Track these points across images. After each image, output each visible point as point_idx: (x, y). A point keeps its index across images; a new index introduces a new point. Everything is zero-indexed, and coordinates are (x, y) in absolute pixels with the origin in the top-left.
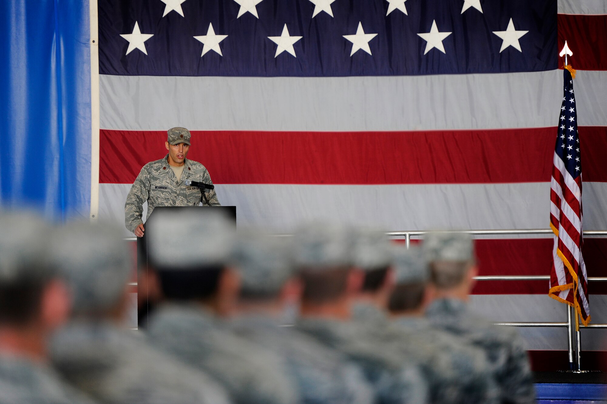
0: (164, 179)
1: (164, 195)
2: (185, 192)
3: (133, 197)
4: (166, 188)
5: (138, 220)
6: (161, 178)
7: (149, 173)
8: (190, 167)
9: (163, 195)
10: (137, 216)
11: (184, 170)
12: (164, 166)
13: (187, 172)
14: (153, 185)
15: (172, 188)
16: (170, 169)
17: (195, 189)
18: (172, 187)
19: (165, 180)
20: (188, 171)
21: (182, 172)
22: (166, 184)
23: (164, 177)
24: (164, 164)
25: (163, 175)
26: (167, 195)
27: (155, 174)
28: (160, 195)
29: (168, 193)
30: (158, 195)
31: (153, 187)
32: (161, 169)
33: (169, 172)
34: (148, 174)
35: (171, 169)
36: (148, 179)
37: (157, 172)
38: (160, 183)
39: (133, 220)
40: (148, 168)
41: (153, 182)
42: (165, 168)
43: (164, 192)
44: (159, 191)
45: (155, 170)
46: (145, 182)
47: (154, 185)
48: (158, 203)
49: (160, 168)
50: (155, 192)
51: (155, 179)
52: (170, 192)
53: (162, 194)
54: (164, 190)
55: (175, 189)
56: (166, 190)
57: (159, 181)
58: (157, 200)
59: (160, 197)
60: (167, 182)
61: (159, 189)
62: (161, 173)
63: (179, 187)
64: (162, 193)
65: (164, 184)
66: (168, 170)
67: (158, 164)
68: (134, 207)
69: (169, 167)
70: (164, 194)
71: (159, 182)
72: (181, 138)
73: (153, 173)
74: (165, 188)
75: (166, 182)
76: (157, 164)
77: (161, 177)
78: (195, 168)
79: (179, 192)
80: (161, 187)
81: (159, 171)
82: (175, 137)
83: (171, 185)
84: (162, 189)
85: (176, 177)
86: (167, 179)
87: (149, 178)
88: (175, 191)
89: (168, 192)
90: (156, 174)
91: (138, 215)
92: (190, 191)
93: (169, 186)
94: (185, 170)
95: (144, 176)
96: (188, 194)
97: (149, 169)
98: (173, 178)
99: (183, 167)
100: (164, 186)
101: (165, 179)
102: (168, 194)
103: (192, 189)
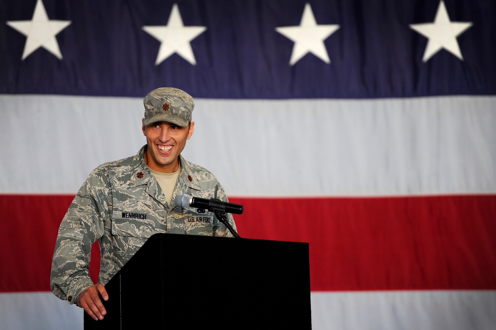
0: (141, 199)
1: (141, 232)
2: (182, 225)
3: (75, 226)
4: (145, 217)
5: (85, 277)
6: (134, 196)
7: (110, 185)
8: (191, 174)
9: (139, 230)
10: (81, 267)
11: (179, 181)
12: (139, 171)
13: (185, 185)
14: (116, 209)
15: (157, 218)
16: (151, 177)
17: (201, 220)
18: (157, 215)
19: (143, 201)
20: (189, 184)
21: (177, 185)
22: (144, 209)
23: (139, 193)
24: (137, 167)
25: (137, 190)
26: (148, 230)
27: (119, 187)
28: (133, 231)
29: (151, 227)
30: (129, 232)
31: (117, 214)
32: (132, 178)
33: (150, 183)
34: (105, 185)
35: (153, 178)
36: (105, 196)
37: (125, 182)
38: (132, 207)
39: (71, 276)
40: (106, 175)
41: (118, 204)
42: (140, 175)
43: (141, 224)
44: (131, 222)
45: (119, 179)
46: (99, 201)
47: (120, 210)
48: (129, 248)
49: (130, 176)
50: (122, 224)
51: (123, 197)
52: (154, 226)
53: (137, 230)
54: (141, 220)
55: (162, 218)
56: (146, 221)
57: (130, 201)
58: (126, 241)
59: (132, 236)
60: (147, 205)
61: (130, 219)
62: (133, 184)
63: (171, 216)
64: (138, 227)
65: (140, 208)
66: (147, 180)
67: (126, 167)
68: (76, 248)
69: (149, 172)
70: (141, 228)
71: (129, 203)
72: (164, 111)
73: (116, 185)
74: (142, 217)
75: (145, 204)
76: (123, 167)
77: (133, 194)
78: (199, 179)
79: (171, 226)
80: (134, 215)
81: (128, 182)
82: (153, 109)
83: (154, 210)
84: (137, 219)
85: (164, 195)
86: (145, 198)
87: (107, 194)
88: (163, 223)
89: (150, 225)
90: (124, 188)
91: (84, 267)
92: (193, 224)
93: (151, 212)
94: (181, 180)
95: (97, 188)
96: (189, 229)
97: (108, 176)
98: (158, 196)
99: (176, 175)
100: (141, 213)
101: (142, 197)
102: (150, 230)
103: (195, 220)
